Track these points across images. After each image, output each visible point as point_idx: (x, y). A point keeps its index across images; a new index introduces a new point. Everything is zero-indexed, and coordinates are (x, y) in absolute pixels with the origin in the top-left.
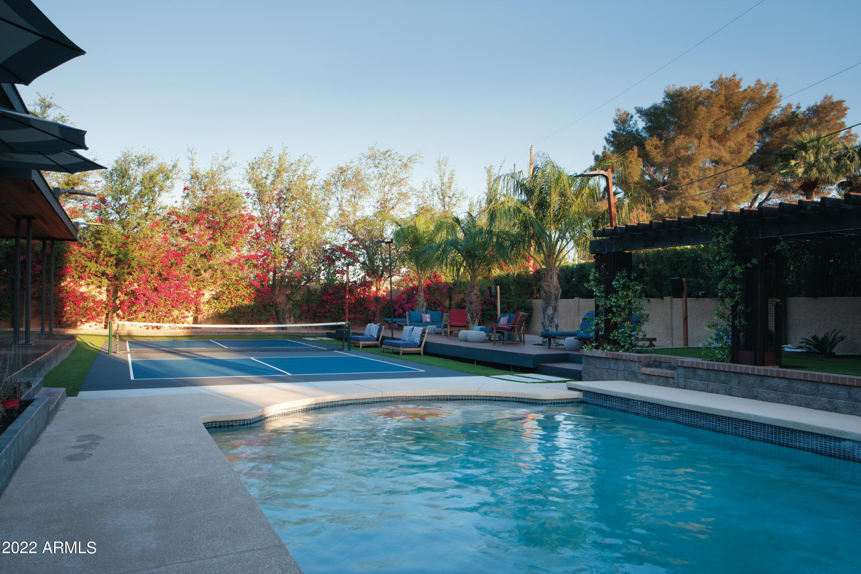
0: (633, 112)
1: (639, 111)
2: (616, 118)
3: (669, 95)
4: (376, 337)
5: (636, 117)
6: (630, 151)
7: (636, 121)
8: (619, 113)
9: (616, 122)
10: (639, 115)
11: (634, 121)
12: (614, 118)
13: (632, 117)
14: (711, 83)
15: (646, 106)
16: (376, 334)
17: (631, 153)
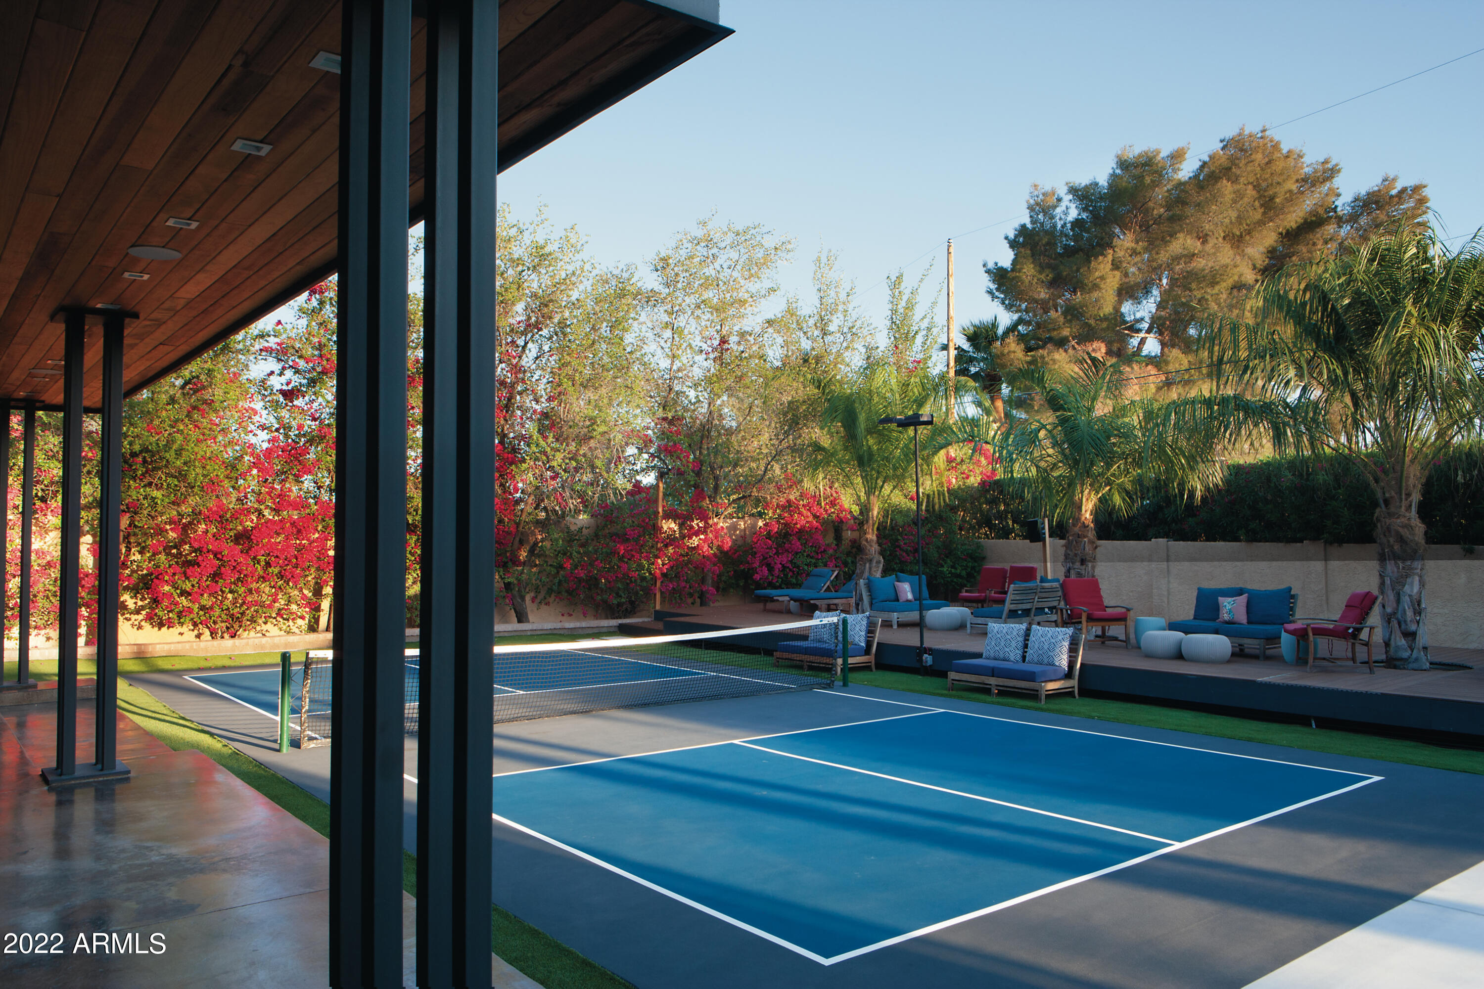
0: (1062, 191)
1: (1073, 190)
2: (1032, 202)
3: (1124, 164)
4: (863, 644)
5: (1067, 198)
6: (1101, 258)
7: (1067, 208)
8: (1036, 193)
9: (1031, 208)
10: (1071, 197)
11: (1064, 208)
12: (1028, 202)
13: (1059, 200)
14: (1221, 141)
15: (1083, 180)
16: (863, 639)
17: (1102, 262)
